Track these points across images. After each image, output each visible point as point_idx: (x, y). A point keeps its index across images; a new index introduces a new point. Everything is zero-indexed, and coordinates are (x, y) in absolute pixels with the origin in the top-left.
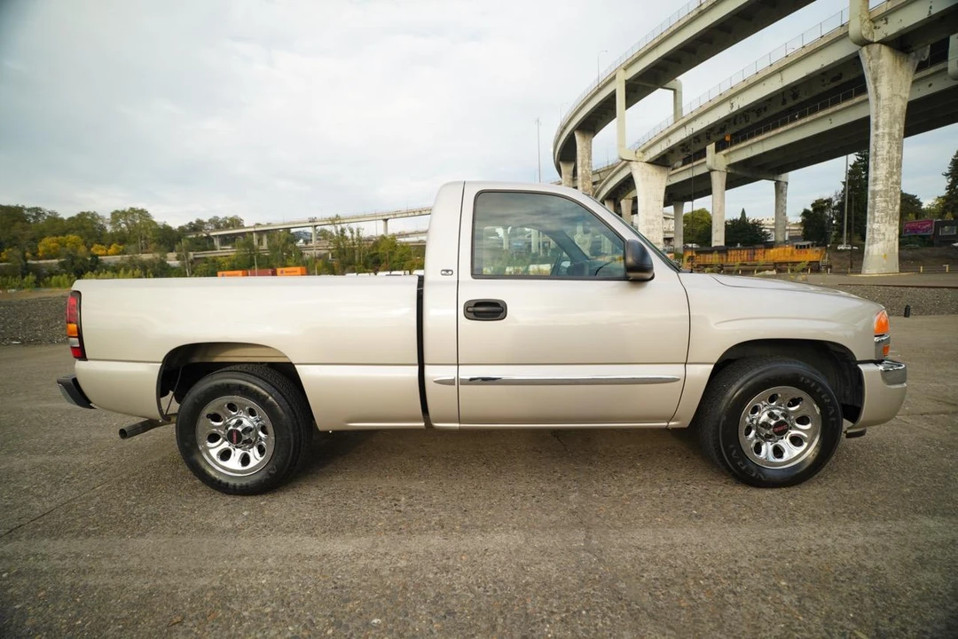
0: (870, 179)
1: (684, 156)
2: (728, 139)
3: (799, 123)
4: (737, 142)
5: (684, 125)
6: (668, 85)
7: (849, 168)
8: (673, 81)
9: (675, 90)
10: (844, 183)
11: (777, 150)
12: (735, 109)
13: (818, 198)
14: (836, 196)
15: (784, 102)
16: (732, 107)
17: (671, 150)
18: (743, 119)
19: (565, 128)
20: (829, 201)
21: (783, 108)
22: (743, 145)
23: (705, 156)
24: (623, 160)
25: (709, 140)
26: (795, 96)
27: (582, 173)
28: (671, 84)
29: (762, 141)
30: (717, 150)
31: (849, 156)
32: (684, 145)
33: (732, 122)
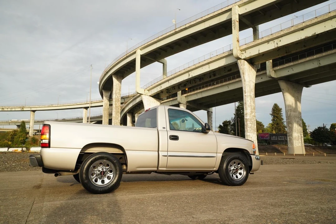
0: (245, 114)
1: (167, 95)
2: (187, 89)
3: (216, 86)
4: (191, 91)
5: (168, 81)
6: (160, 61)
7: (236, 108)
8: (163, 59)
9: (163, 64)
10: (235, 114)
11: (207, 97)
12: (190, 77)
13: (225, 120)
14: (232, 120)
15: (210, 77)
16: (189, 76)
17: (162, 91)
18: (194, 82)
19: (107, 73)
20: (229, 122)
21: (210, 79)
22: (193, 93)
23: (177, 96)
24: (138, 93)
25: (179, 89)
26: (214, 75)
27: (115, 98)
28: (162, 60)
29: (201, 92)
30: (182, 94)
31: (236, 103)
32: (168, 90)
33: (189, 82)
